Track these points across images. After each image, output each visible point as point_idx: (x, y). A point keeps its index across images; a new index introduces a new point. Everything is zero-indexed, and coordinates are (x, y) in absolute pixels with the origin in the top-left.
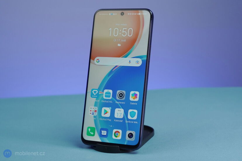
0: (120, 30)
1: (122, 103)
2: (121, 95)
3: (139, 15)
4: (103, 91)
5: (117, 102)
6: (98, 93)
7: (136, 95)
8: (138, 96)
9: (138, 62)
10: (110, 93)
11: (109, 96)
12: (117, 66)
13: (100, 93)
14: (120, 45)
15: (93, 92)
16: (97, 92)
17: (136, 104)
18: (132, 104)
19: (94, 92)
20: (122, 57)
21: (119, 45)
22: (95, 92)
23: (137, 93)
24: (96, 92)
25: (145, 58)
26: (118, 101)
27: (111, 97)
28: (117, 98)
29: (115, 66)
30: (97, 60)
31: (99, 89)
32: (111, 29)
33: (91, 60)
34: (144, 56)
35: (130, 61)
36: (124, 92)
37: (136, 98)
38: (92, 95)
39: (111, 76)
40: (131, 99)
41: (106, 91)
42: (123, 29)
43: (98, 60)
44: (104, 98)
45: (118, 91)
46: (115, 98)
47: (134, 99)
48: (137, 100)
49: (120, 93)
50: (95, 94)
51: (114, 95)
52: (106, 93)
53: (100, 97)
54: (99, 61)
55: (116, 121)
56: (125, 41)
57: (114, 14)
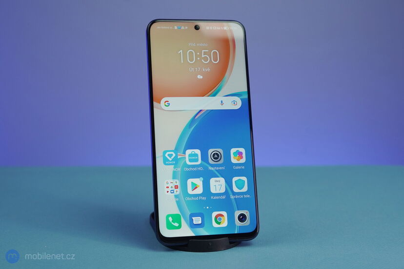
0: (198, 54)
1: (221, 168)
2: (216, 157)
3: (225, 30)
4: (184, 153)
5: (210, 168)
6: (176, 157)
7: (240, 154)
8: (244, 155)
9: (234, 103)
10: (197, 155)
11: (197, 160)
12: (201, 110)
13: (179, 157)
14: (201, 77)
15: (166, 155)
16: (174, 155)
17: (243, 167)
18: (237, 168)
19: (168, 155)
20: (208, 96)
21: (200, 77)
22: (170, 156)
23: (242, 150)
24: (172, 155)
25: (246, 96)
26: (212, 166)
27: (200, 162)
28: (211, 161)
29: (198, 111)
30: (165, 102)
31: (177, 150)
32: (181, 51)
33: (155, 104)
34: (245, 92)
35: (222, 101)
36: (221, 150)
37: (242, 158)
38: (165, 161)
39: (194, 127)
40: (234, 160)
41: (189, 152)
42: (203, 51)
43: (167, 103)
44: (189, 163)
45: (210, 151)
46: (208, 163)
47: (238, 160)
48: (243, 161)
49: (213, 153)
50: (170, 160)
51: (204, 157)
52: (190, 155)
53: (181, 163)
54: (169, 104)
55: (215, 198)
56: (209, 70)
57: (183, 28)
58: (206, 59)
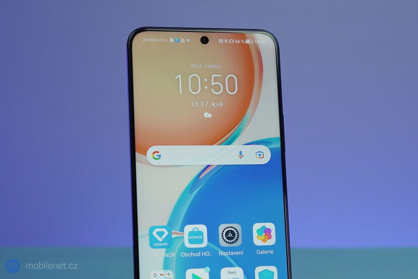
0: (206, 80)
1: (237, 253)
2: (231, 236)
3: (248, 45)
4: (182, 230)
5: (221, 253)
6: (169, 236)
7: (267, 232)
8: (273, 233)
9: (260, 155)
10: (201, 233)
11: (201, 241)
12: (209, 166)
13: (174, 236)
14: (210, 116)
15: (154, 233)
16: (166, 233)
17: (272, 252)
18: (262, 253)
19: (158, 233)
20: (220, 144)
21: (208, 115)
22: (161, 234)
23: (271, 226)
24: (163, 233)
25: (278, 145)
26: (225, 249)
27: (205, 243)
28: (222, 243)
29: (204, 167)
30: (154, 153)
31: (170, 225)
32: (180, 76)
33: (138, 155)
34: (275, 139)
35: (241, 152)
36: (238, 227)
37: (270, 237)
38: (153, 242)
39: (197, 191)
40: (258, 242)
41: (189, 228)
42: (213, 76)
43: (156, 154)
44: (188, 245)
45: (222, 227)
46: (219, 246)
47: (264, 241)
48: (272, 242)
49: (227, 230)
50: (160, 240)
51: (212, 237)
52: (191, 234)
53: (177, 246)
54: (160, 156)
56: (221, 104)
57: (182, 40)
58: (217, 88)
